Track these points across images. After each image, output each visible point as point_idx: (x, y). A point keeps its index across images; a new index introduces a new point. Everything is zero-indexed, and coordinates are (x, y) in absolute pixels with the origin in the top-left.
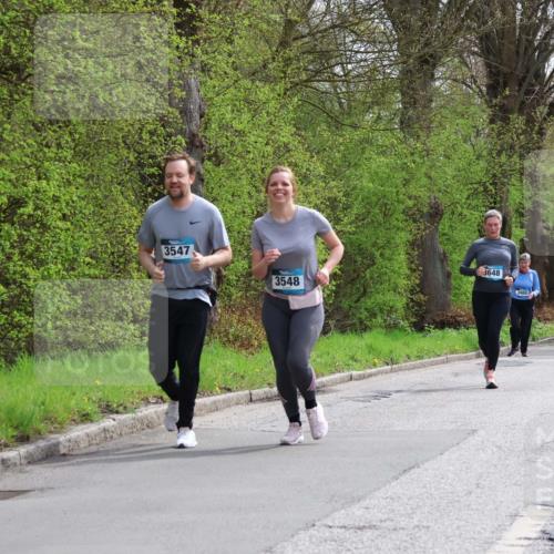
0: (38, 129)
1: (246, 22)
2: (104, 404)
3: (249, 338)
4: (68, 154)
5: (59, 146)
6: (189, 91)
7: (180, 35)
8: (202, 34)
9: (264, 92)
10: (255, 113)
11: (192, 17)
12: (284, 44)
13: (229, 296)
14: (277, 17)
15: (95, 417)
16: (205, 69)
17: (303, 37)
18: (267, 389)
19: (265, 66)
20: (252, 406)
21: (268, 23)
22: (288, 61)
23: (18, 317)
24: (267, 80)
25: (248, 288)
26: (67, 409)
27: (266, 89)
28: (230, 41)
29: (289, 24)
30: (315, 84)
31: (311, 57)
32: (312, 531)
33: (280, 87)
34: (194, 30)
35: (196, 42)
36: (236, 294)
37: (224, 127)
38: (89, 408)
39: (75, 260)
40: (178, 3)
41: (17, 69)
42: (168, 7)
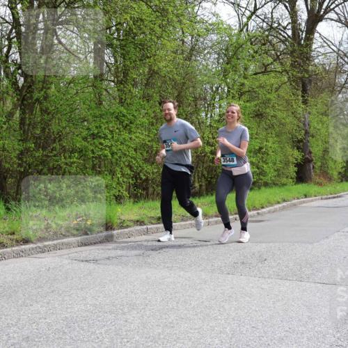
0: (266, 130)
1: (321, 101)
2: (283, 199)
4: (274, 136)
5: (272, 134)
6: (305, 119)
7: (303, 104)
8: (309, 104)
10: (323, 124)
11: (306, 100)
16: (309, 113)
18: (326, 196)
20: (322, 200)
23: (261, 177)
25: (321, 170)
26: (274, 200)
28: (316, 106)
32: (338, 233)
34: (307, 103)
35: (307, 106)
36: (318, 171)
37: (315, 128)
38: (280, 200)
40: (302, 96)
41: (261, 115)
42: (300, 98)
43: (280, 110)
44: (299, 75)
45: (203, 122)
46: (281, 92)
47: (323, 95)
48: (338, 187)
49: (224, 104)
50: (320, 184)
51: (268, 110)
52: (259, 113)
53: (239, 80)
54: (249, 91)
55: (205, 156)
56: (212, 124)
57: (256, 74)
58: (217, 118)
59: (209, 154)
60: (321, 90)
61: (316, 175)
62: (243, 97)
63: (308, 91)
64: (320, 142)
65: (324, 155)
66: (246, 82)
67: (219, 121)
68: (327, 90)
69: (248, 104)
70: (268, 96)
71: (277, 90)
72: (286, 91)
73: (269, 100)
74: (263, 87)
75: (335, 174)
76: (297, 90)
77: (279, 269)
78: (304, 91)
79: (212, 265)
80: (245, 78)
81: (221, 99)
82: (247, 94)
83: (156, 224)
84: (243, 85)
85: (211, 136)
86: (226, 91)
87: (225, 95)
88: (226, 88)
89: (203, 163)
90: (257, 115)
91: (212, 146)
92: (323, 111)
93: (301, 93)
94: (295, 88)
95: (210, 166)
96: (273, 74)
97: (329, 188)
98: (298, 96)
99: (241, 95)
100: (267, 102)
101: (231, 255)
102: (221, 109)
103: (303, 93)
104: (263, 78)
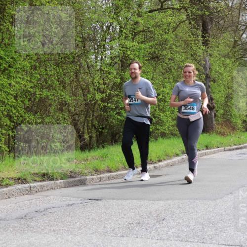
0: (163, 74)
1: (223, 41)
2: (182, 151)
3: (224, 132)
4: (172, 81)
5: (169, 78)
6: (206, 62)
7: (203, 46)
8: (210, 45)
9: (228, 61)
10: (225, 67)
11: (207, 40)
12: (234, 47)
13: (218, 120)
14: (232, 40)
15: (180, 155)
16: (211, 55)
17: (239, 45)
18: (229, 147)
19: (228, 54)
20: (225, 152)
21: (229, 41)
22: (235, 52)
23: (158, 127)
24: (229, 58)
25: (223, 118)
26: (172, 152)
27: (229, 60)
28: (218, 47)
29: (236, 41)
30: (243, 59)
31: (242, 51)
33: (233, 60)
34: (207, 44)
35: (208, 48)
36: (220, 120)
37: (216, 72)
38: (178, 152)
39: (174, 111)
40: (203, 37)
41: (157, 57)
42: (200, 38)
43: (178, 52)
44: (199, 12)
45: (92, 66)
46: (180, 32)
47: (225, 35)
48: (242, 137)
49: (116, 44)
50: (223, 134)
51: (165, 53)
52: (155, 55)
53: (133, 18)
54: (143, 31)
55: (95, 104)
56: (103, 68)
57: (150, 12)
58: (108, 61)
59: (99, 102)
60: (223, 30)
61: (218, 124)
62: (137, 37)
63: (209, 31)
64: (222, 88)
65: (227, 102)
66: (140, 20)
67: (110, 65)
68: (229, 29)
69: (143, 46)
70: (165, 36)
71: (175, 29)
72: (184, 31)
73: (166, 40)
74: (159, 26)
75: (239, 122)
76: (197, 29)
77: (179, 230)
78: (205, 30)
79: (105, 227)
80: (139, 15)
81: (112, 39)
82: (141, 33)
83: (41, 181)
84: (136, 23)
85: (101, 81)
86: (118, 30)
87: (117, 36)
88: (118, 27)
89: (93, 111)
90: (153, 58)
91: (103, 93)
92: (225, 52)
93: (201, 33)
94: (194, 27)
95: (101, 115)
96: (170, 12)
97: (232, 138)
98: (198, 36)
99: (135, 35)
100: (163, 44)
101: (125, 215)
102: (113, 51)
103: (203, 33)
104: (158, 16)
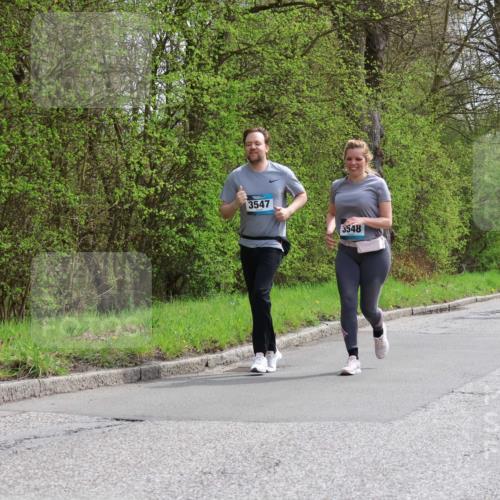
0: (281, 147)
1: (410, 77)
2: (321, 315)
3: (411, 275)
4: (299, 161)
5: (294, 157)
6: (374, 121)
7: (369, 87)
8: (383, 86)
9: (421, 121)
10: (415, 134)
11: (376, 75)
12: (434, 91)
13: (399, 249)
14: (430, 74)
15: (316, 323)
16: (384, 107)
17: (446, 86)
18: (423, 307)
19: (422, 105)
20: (413, 317)
21: (424, 77)
22: (436, 102)
24: (423, 113)
25: (410, 244)
26: (299, 318)
27: (423, 119)
28: (400, 89)
29: (438, 78)
30: (454, 115)
31: (451, 98)
32: (451, 395)
33: (431, 118)
34: (377, 83)
35: (379, 91)
36: (403, 248)
37: (396, 143)
38: (312, 317)
39: (302, 227)
40: (367, 67)
41: (269, 110)
42: (361, 70)
43: (313, 100)
44: (360, 14)
45: (126, 127)
46: (318, 55)
47: (415, 64)
48: (450, 286)
49: (178, 80)
50: (408, 279)
51: (284, 100)
52: (263, 106)
53: (217, 24)
54: (239, 52)
55: (131, 210)
56: (149, 131)
57: (255, 10)
58: (160, 116)
59: (141, 206)
60: (411, 52)
61: (399, 257)
62: (224, 65)
63: (380, 55)
64: (409, 180)
65: (418, 209)
66: (231, 28)
67: (165, 125)
68: (425, 52)
69: (237, 85)
70: (286, 65)
71: (307, 48)
72: (327, 54)
73: (288, 73)
74: (273, 43)
75: (444, 253)
76: (355, 50)
77: (310, 487)
78: (372, 53)
79: (149, 480)
80: (230, 18)
81: (171, 69)
82: (234, 57)
83: (8, 379)
84: (224, 35)
85: (145, 161)
86: (183, 49)
87: (180, 62)
88: (183, 43)
89: (127, 226)
90: (258, 112)
91: (149, 185)
92: (416, 101)
93: (363, 58)
94: (349, 46)
95: (144, 235)
96: (297, 12)
97: (429, 288)
98: (356, 65)
99: (221, 61)
100: (281, 80)
101: (193, 453)
102: (172, 95)
103: (368, 58)
104: (272, 19)
